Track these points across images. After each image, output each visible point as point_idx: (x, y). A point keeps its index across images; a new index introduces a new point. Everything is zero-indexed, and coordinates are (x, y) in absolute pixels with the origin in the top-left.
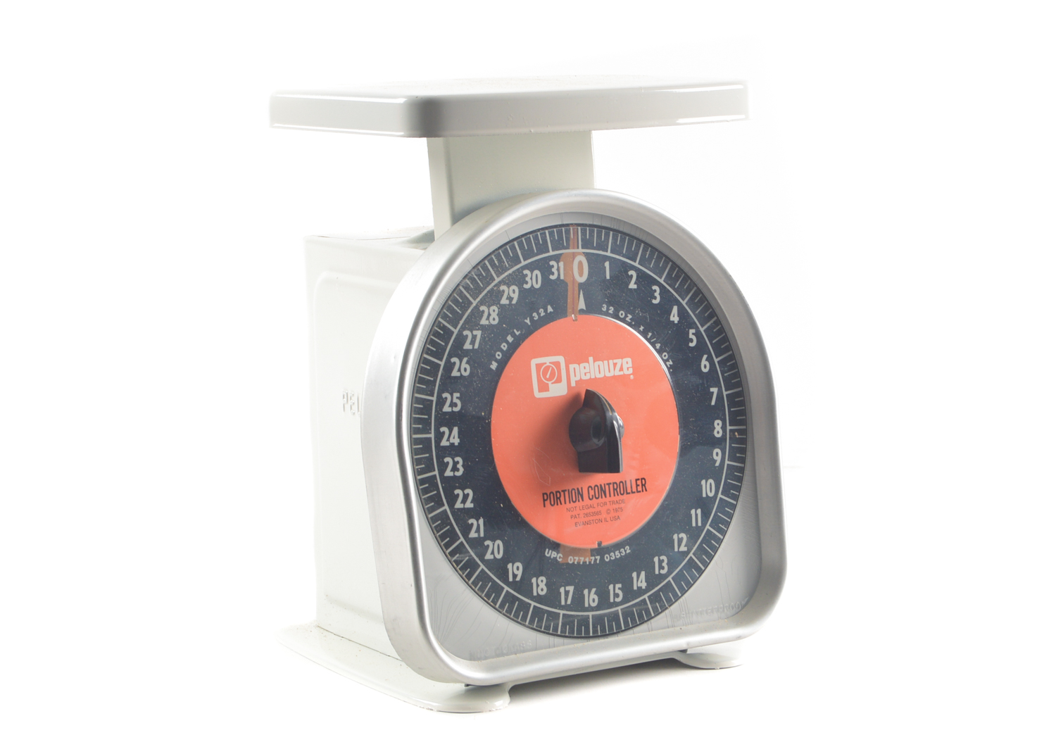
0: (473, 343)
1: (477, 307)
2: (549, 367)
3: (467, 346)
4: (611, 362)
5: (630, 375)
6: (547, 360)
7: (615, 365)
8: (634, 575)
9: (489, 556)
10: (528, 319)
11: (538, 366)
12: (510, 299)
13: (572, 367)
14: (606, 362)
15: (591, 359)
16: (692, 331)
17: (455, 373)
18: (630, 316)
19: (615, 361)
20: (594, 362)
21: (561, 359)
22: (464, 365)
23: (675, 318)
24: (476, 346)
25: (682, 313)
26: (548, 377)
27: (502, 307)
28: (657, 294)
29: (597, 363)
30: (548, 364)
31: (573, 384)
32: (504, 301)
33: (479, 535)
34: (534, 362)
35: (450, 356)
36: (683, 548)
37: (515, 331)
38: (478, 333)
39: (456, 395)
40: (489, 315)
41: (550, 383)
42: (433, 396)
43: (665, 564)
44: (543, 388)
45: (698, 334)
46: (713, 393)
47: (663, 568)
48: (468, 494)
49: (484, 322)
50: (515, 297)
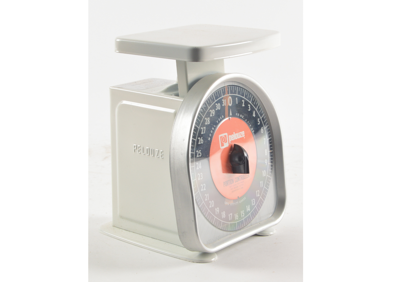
0: (203, 132)
1: (204, 119)
2: (223, 137)
3: (202, 133)
4: (239, 133)
5: (244, 137)
6: (223, 135)
7: (240, 134)
8: (247, 207)
9: (210, 207)
10: (217, 121)
11: (221, 137)
12: (213, 114)
13: (230, 136)
14: (238, 133)
15: (234, 133)
16: (259, 119)
17: (199, 143)
18: (243, 116)
19: (240, 133)
20: (235, 133)
21: (226, 134)
22: (202, 140)
23: (254, 115)
24: (204, 133)
25: (256, 113)
26: (223, 141)
27: (211, 118)
28: (249, 108)
29: (236, 134)
30: (223, 136)
31: (230, 143)
32: (211, 116)
33: (208, 200)
34: (220, 136)
35: (198, 137)
36: (259, 195)
37: (214, 126)
38: (205, 128)
39: (200, 151)
40: (207, 121)
41: (224, 143)
42: (194, 152)
43: (254, 202)
44: (223, 145)
45: (260, 120)
46: (264, 140)
47: (254, 203)
48: (204, 185)
49: (206, 124)
50: (214, 113)
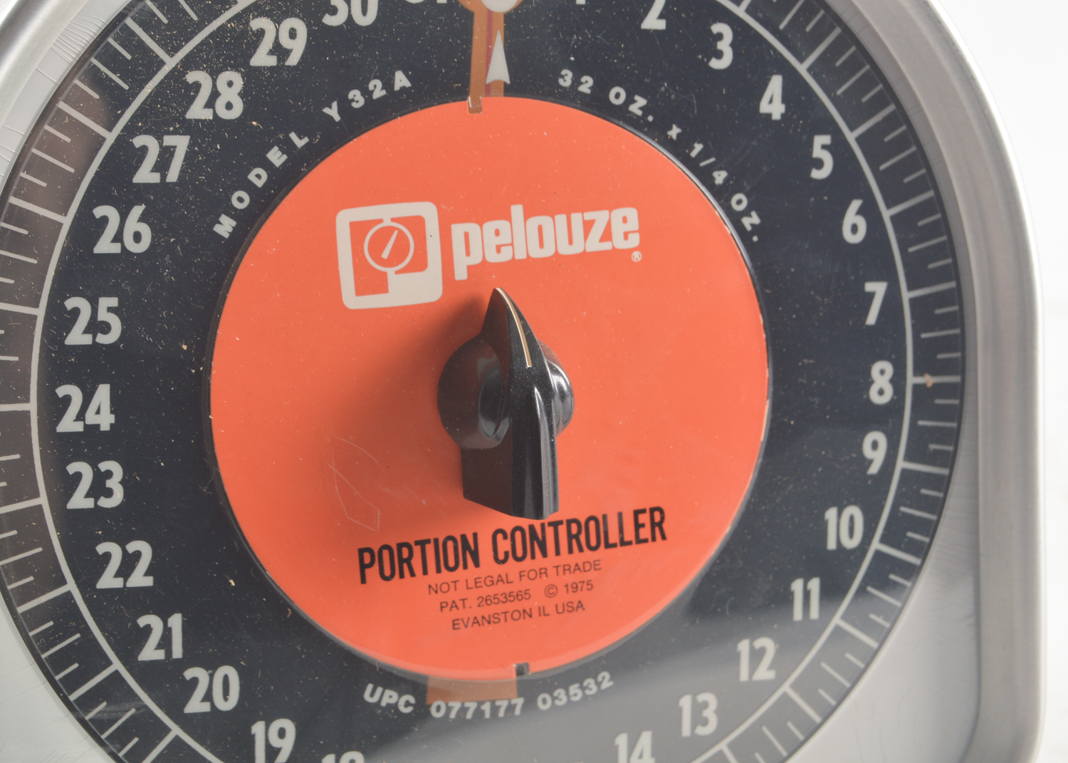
0: (162, 165)
1: (177, 75)
2: (390, 230)
3: (145, 175)
4: (577, 218)
5: (632, 250)
6: (386, 213)
7: (588, 226)
8: (622, 741)
9: (196, 705)
10: (335, 105)
11: (358, 229)
12: (279, 51)
13: (458, 230)
14: (561, 219)
15: (517, 211)
16: (821, 140)
17: (105, 246)
18: (641, 101)
19: (589, 216)
20: (526, 218)
21: (428, 211)
22: (134, 222)
23: (773, 104)
24: (173, 175)
25: (795, 92)
26: (385, 255)
27: (252, 76)
28: (725, 46)
29: (535, 221)
30: (387, 223)
31: (461, 274)
32: (262, 58)
33: (169, 652)
34: (345, 219)
35: (93, 199)
36: (764, 673)
37: (293, 136)
38: (181, 143)
39: (106, 302)
40: (215, 94)
41: (390, 271)
42: (36, 306)
43: (710, 713)
44: (371, 282)
45: (839, 148)
46: (871, 295)
47: (705, 722)
48: (138, 555)
49: (198, 111)
50: (297, 49)
